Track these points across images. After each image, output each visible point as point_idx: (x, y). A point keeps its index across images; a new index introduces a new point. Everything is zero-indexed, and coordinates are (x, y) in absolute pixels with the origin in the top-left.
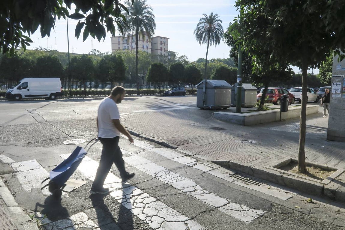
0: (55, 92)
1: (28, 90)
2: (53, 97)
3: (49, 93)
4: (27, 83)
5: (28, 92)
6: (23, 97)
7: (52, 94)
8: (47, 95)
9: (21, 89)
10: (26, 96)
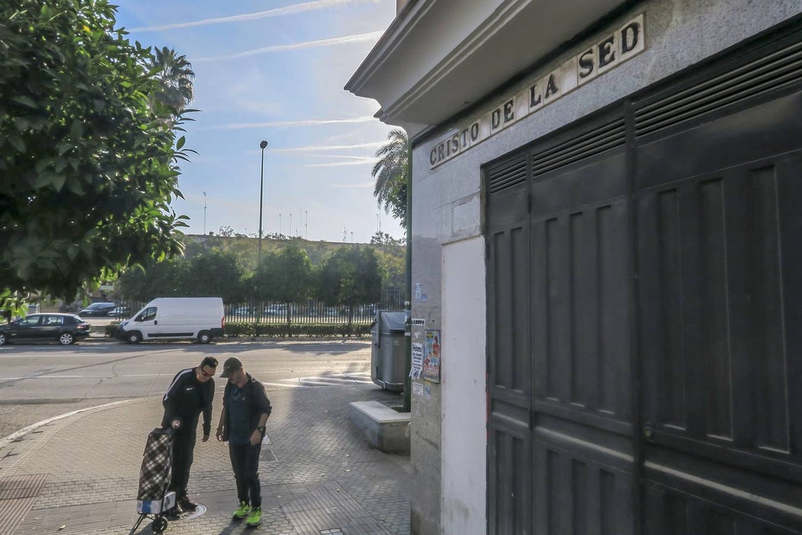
0: (208, 328)
1: (156, 323)
2: (205, 338)
3: (196, 330)
4: (155, 309)
5: (156, 326)
6: (145, 337)
7: (202, 333)
8: (192, 334)
9: (142, 321)
10: (150, 335)
